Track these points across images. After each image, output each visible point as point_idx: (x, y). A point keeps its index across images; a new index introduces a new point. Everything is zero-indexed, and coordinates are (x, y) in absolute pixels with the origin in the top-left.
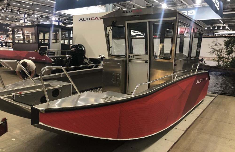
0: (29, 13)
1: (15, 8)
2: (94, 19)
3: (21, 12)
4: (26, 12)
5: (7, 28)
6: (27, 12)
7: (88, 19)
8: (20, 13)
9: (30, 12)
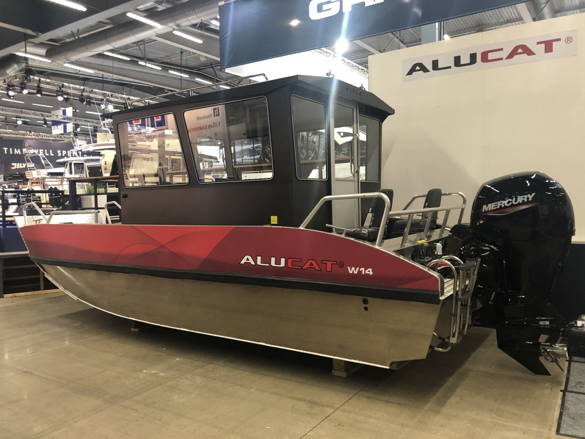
0: (91, 98)
1: (48, 84)
2: (505, 54)
3: (68, 94)
4: (82, 95)
5: (13, 151)
6: (85, 94)
7: (465, 59)
8: (64, 98)
9: (96, 93)
